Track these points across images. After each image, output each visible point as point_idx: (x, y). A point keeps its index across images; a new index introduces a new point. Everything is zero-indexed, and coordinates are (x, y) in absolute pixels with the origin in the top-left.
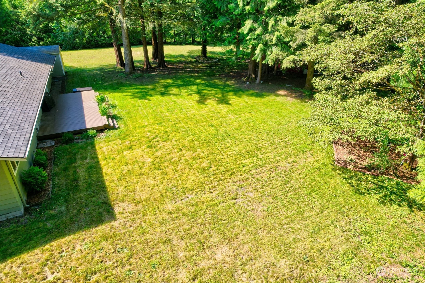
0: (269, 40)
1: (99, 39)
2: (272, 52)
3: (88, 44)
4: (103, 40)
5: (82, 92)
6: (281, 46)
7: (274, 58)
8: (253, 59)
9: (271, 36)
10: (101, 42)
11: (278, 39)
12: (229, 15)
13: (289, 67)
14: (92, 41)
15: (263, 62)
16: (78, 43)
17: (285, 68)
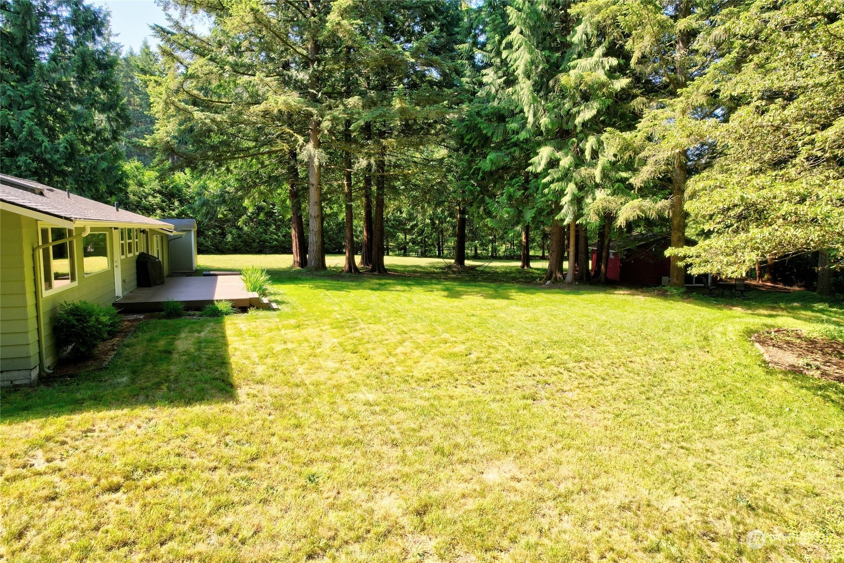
0: (587, 176)
1: (267, 237)
2: (594, 199)
3: (248, 246)
4: (276, 240)
5: (219, 277)
6: (613, 187)
7: (600, 207)
8: (556, 218)
9: (590, 170)
10: (270, 243)
11: (605, 175)
12: (508, 149)
13: (631, 219)
14: (254, 241)
15: (578, 222)
16: (229, 242)
17: (623, 225)
